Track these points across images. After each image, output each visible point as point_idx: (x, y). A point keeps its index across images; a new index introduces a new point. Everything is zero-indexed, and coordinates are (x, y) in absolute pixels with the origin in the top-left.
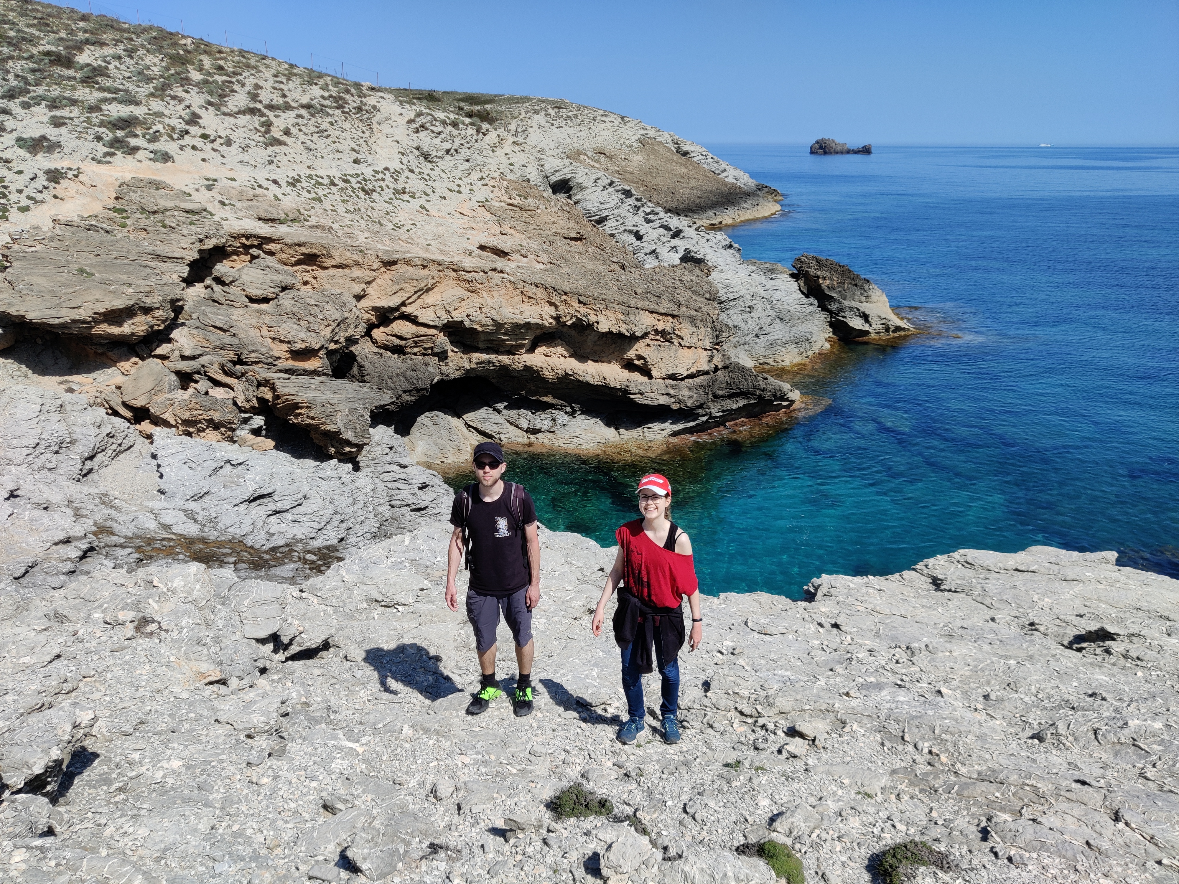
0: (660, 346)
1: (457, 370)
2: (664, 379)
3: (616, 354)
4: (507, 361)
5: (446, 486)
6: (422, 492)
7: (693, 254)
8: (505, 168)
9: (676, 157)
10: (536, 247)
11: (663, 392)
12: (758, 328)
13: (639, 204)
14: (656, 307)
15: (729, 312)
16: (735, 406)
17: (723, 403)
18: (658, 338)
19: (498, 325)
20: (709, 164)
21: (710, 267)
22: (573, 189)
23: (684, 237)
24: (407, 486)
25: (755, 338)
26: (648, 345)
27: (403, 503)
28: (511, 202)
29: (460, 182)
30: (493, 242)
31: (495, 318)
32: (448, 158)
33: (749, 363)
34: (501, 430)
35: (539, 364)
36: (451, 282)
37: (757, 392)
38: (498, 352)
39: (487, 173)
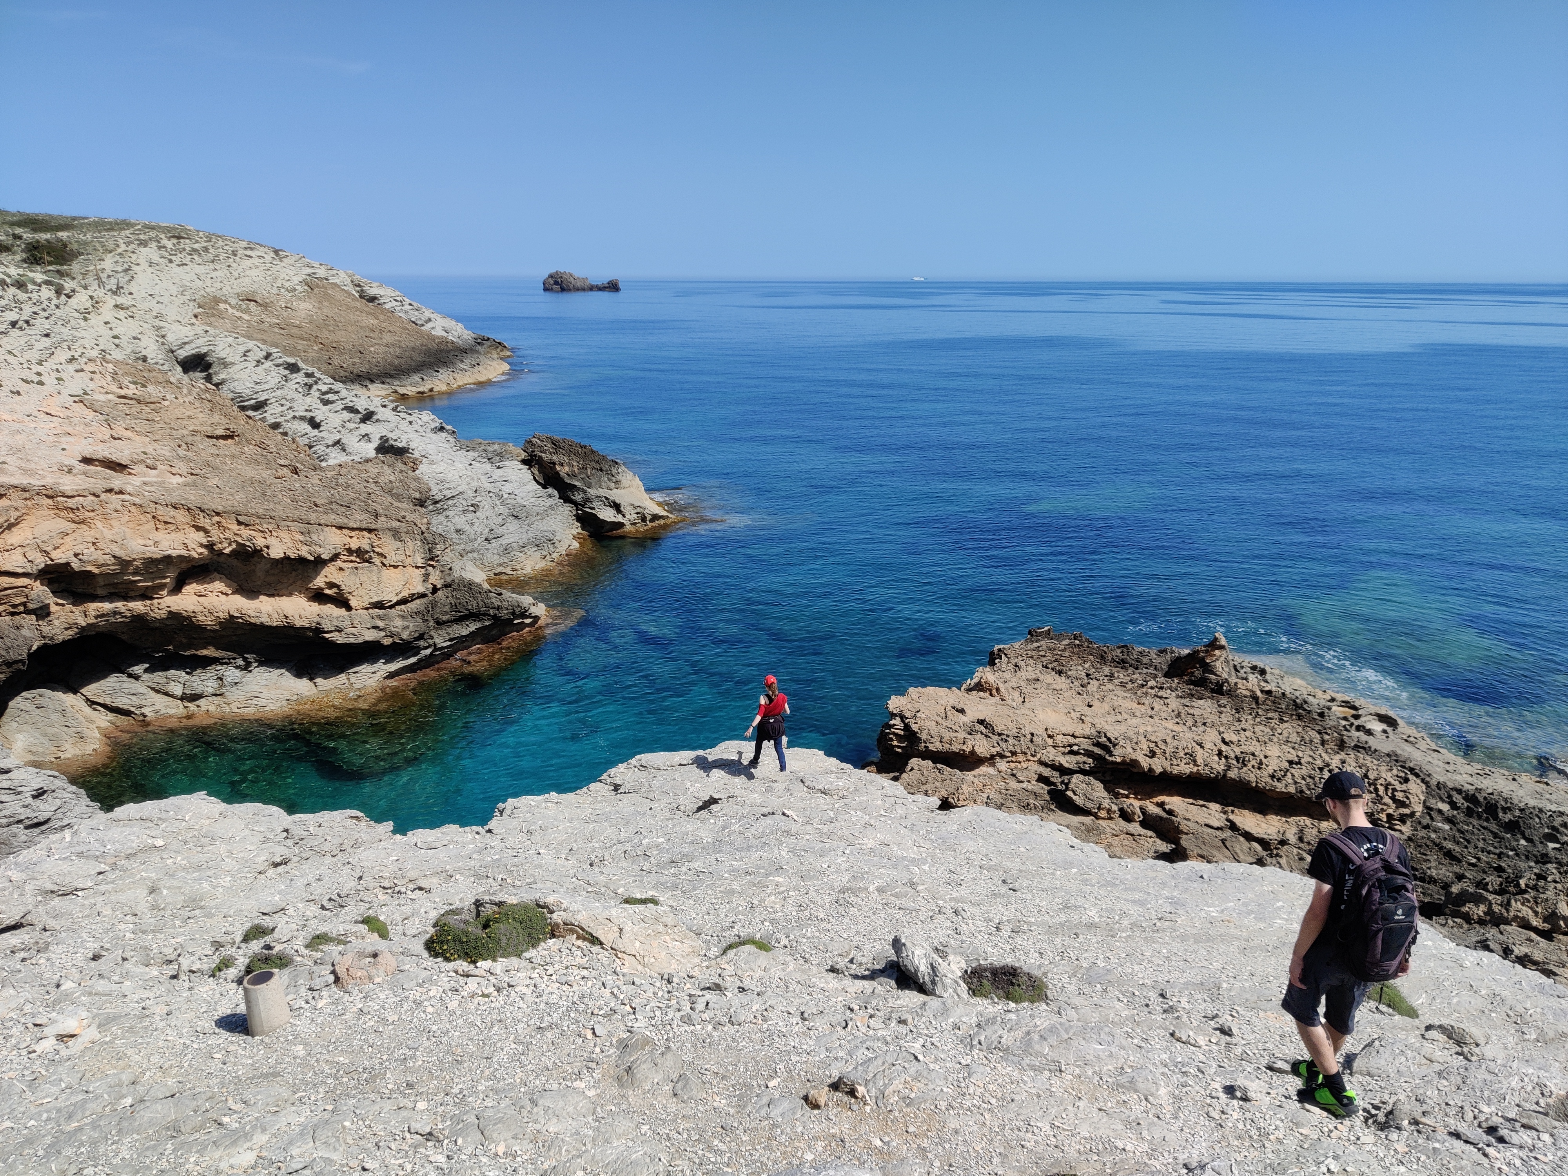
0: (356, 568)
1: (66, 629)
2: (367, 609)
3: (298, 583)
4: (142, 608)
5: (74, 788)
6: (38, 802)
7: (391, 442)
8: (106, 343)
9: (360, 304)
10: (168, 454)
11: (369, 626)
12: (487, 530)
13: (310, 381)
14: (346, 521)
15: (447, 513)
16: (465, 632)
17: (450, 630)
18: (353, 558)
19: (124, 564)
20: (406, 312)
21: (416, 459)
22: (214, 366)
23: (378, 420)
24: (14, 797)
25: (486, 543)
26: (341, 569)
27: (12, 819)
28: (122, 392)
29: (40, 369)
30: (103, 451)
31: (118, 554)
32: (15, 333)
33: (478, 576)
34: (143, 702)
35: (190, 608)
36: (45, 512)
37: (491, 612)
38: (126, 598)
39: (80, 351)
